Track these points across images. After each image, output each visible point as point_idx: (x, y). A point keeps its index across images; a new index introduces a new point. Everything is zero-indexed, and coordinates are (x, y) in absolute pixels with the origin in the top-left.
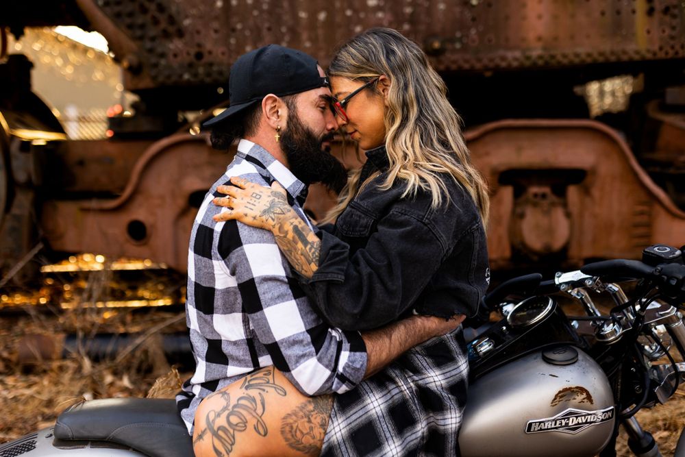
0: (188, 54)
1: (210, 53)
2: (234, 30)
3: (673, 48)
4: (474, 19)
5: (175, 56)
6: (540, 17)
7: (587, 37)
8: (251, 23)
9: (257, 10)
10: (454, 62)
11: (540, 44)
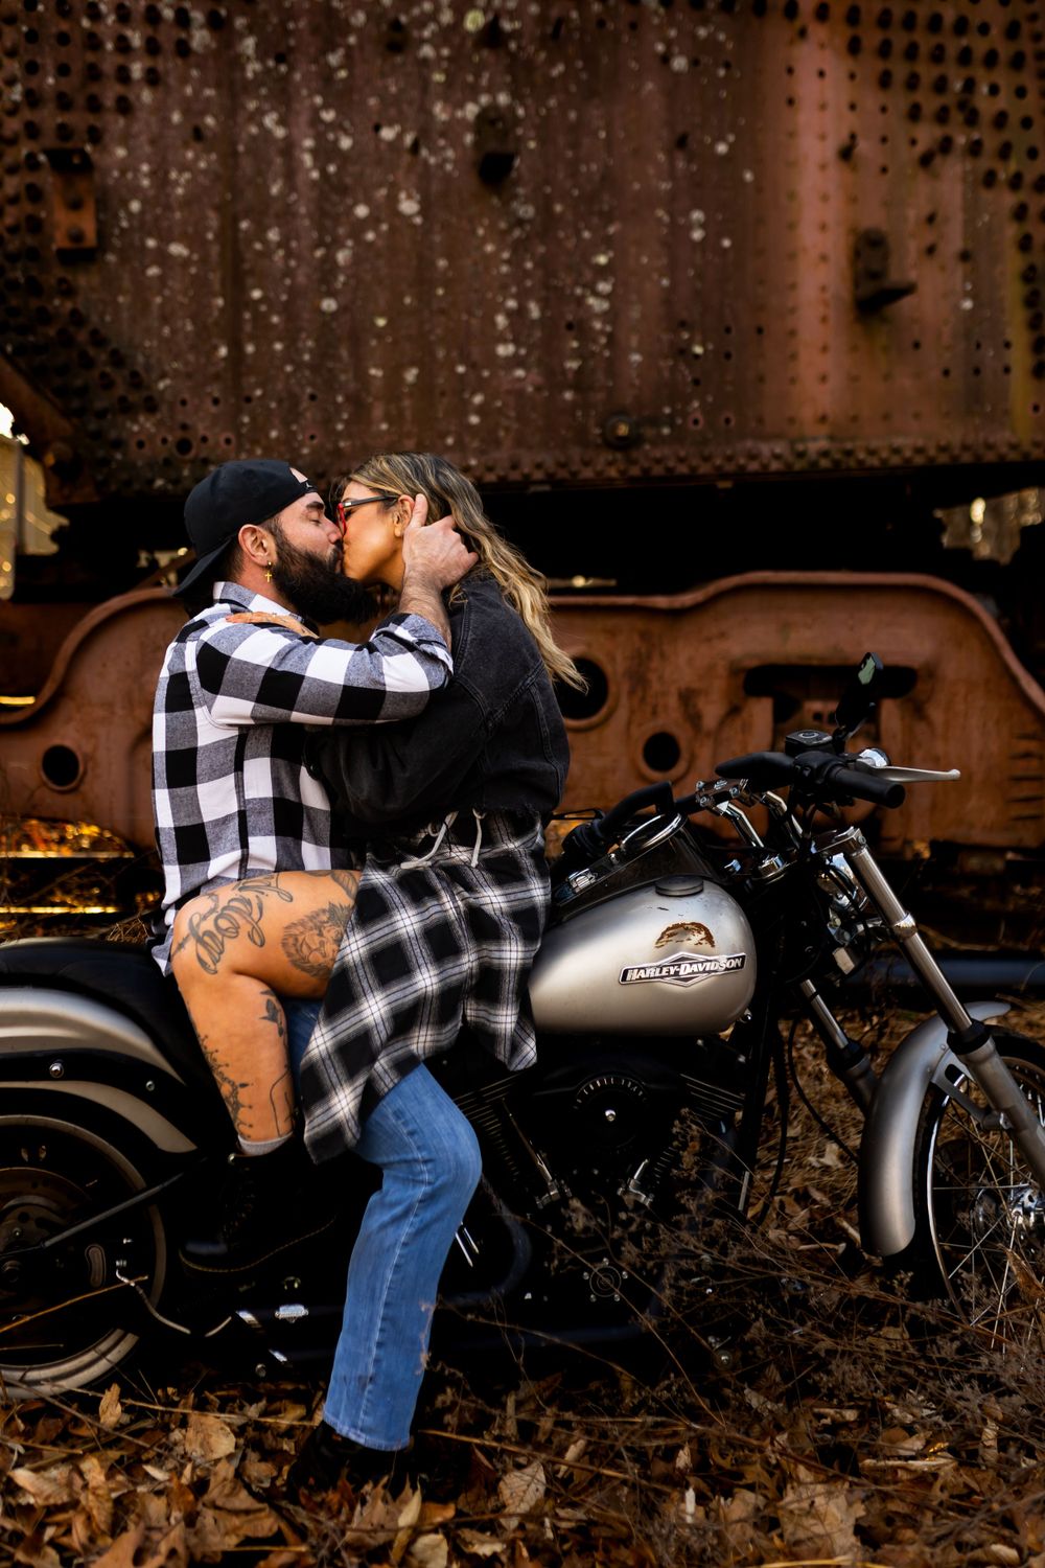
0: (164, 441)
1: (204, 439)
2: (248, 400)
4: (696, 382)
5: (141, 445)
6: (824, 379)
7: (917, 416)
8: (280, 386)
9: (292, 362)
10: (658, 461)
11: (824, 430)
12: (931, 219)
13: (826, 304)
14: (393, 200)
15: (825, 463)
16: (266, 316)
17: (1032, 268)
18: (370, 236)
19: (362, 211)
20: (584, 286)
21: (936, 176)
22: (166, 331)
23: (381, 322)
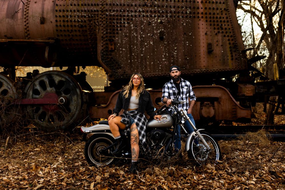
0: (122, 72)
1: (127, 72)
2: (132, 67)
3: (239, 67)
4: (188, 62)
5: (119, 73)
6: (204, 61)
7: (216, 65)
8: (136, 65)
9: (138, 62)
10: (183, 72)
11: (204, 68)
12: (217, 41)
13: (204, 52)
14: (150, 42)
15: (205, 72)
16: (134, 57)
17: (230, 47)
18: (147, 47)
19: (146, 44)
20: (173, 52)
21: (218, 36)
22: (122, 59)
23: (148, 57)
